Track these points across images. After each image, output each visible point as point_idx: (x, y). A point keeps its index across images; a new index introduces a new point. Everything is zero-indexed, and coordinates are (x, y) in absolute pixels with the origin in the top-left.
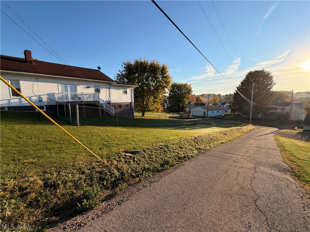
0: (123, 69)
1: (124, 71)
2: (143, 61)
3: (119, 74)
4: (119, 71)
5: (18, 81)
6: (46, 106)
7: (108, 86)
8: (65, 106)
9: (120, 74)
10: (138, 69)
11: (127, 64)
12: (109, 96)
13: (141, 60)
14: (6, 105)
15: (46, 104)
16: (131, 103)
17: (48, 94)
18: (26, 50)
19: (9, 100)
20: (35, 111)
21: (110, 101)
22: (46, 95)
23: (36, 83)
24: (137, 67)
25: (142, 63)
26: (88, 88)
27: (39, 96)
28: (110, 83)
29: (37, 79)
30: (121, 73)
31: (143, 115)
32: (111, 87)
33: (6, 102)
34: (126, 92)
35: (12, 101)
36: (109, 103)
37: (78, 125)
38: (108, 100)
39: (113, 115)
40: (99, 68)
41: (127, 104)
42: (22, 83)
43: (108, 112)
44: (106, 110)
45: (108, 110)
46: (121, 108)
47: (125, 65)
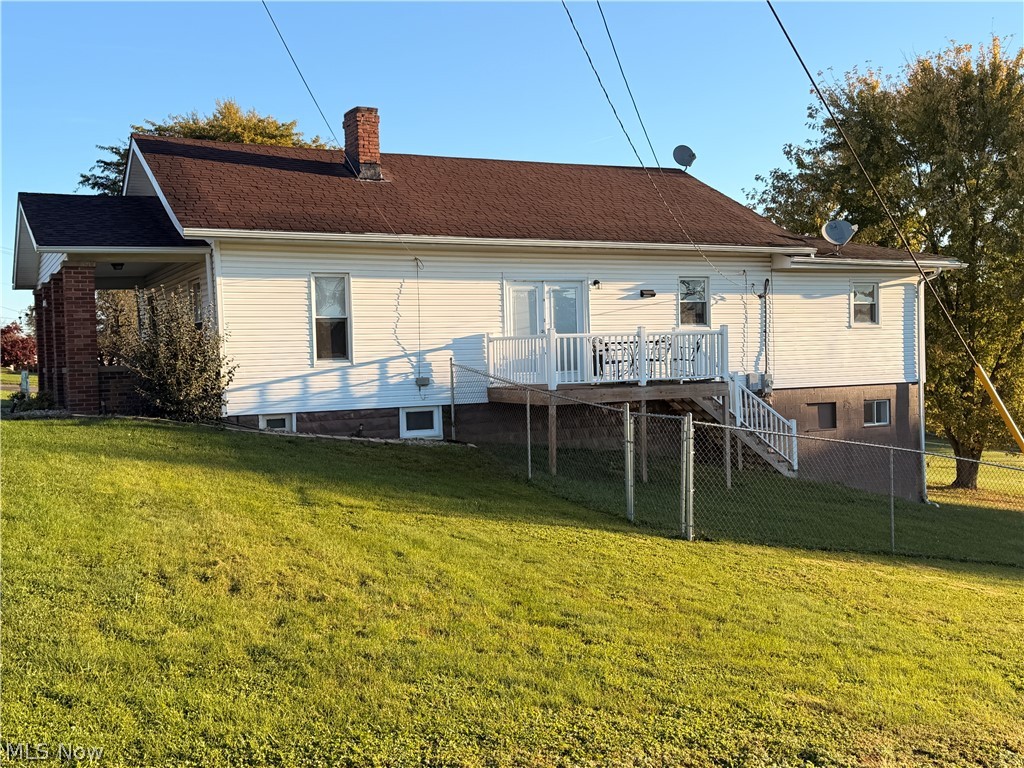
0: (818, 137)
1: (831, 147)
2: (975, 59)
3: (783, 176)
4: (788, 153)
5: (342, 280)
6: (446, 409)
7: (758, 276)
8: (552, 411)
9: (796, 171)
10: (940, 131)
11: (850, 99)
12: (764, 342)
13: (965, 56)
14: (293, 408)
15: (445, 398)
16: (902, 389)
17: (457, 345)
18: (357, 110)
19: (304, 378)
20: (397, 435)
21: (764, 381)
22: (447, 348)
23: (410, 285)
24: (932, 112)
25: (967, 79)
26: (642, 294)
27: (420, 355)
28: (771, 256)
29: (417, 261)
30: (801, 164)
31: (966, 477)
32: (777, 280)
33: (292, 389)
34: (869, 313)
35: (319, 384)
36: (761, 389)
37: (685, 538)
38: (751, 370)
39: (793, 475)
40: (684, 155)
41: (874, 394)
42: (357, 286)
43: (758, 449)
44: (749, 441)
45: (760, 442)
46: (835, 426)
47: (835, 103)
